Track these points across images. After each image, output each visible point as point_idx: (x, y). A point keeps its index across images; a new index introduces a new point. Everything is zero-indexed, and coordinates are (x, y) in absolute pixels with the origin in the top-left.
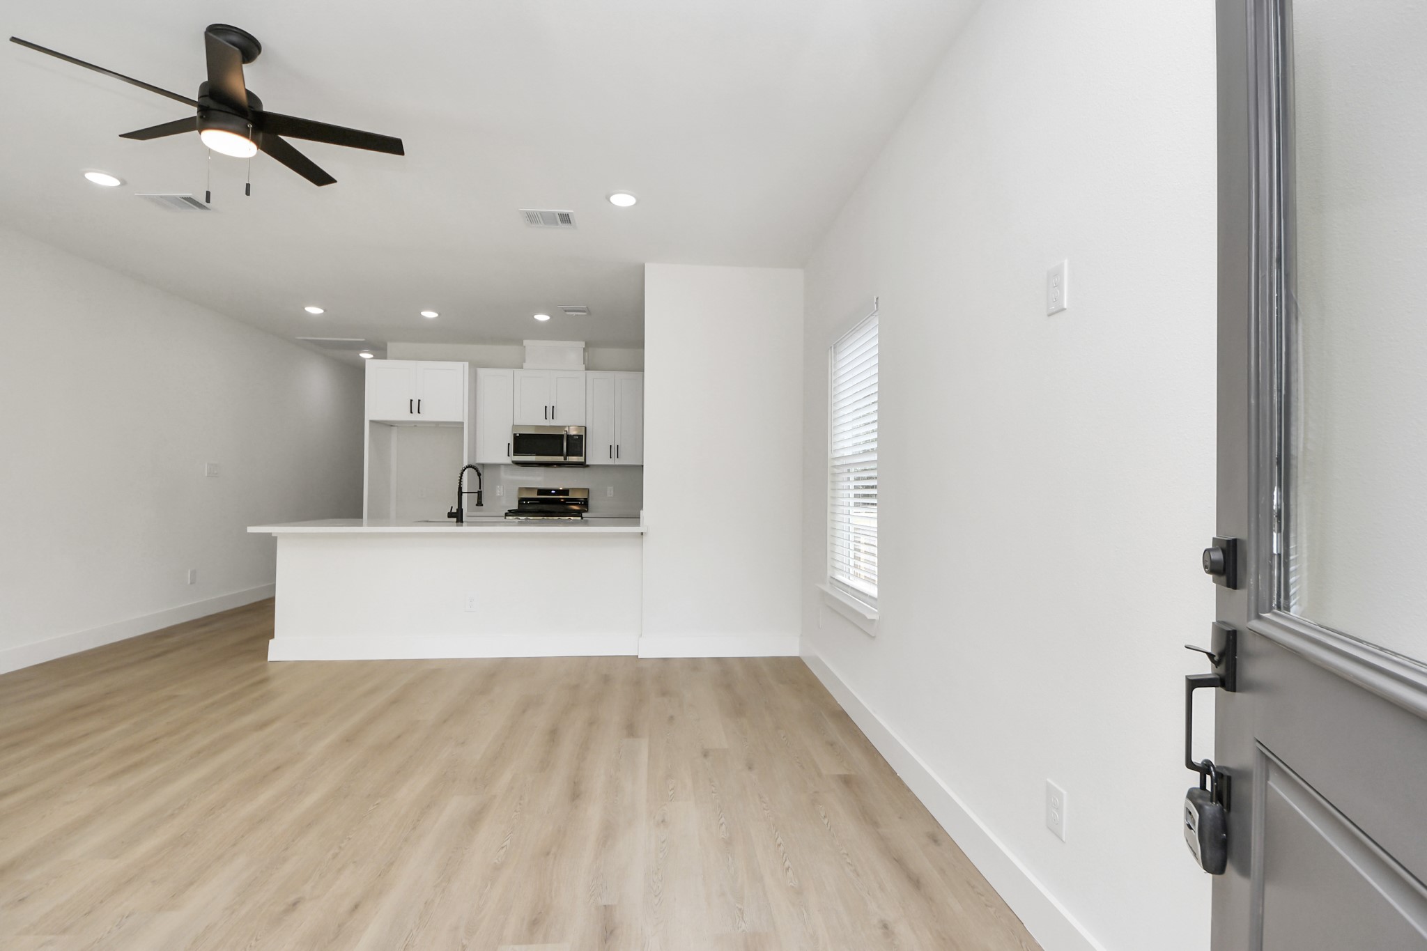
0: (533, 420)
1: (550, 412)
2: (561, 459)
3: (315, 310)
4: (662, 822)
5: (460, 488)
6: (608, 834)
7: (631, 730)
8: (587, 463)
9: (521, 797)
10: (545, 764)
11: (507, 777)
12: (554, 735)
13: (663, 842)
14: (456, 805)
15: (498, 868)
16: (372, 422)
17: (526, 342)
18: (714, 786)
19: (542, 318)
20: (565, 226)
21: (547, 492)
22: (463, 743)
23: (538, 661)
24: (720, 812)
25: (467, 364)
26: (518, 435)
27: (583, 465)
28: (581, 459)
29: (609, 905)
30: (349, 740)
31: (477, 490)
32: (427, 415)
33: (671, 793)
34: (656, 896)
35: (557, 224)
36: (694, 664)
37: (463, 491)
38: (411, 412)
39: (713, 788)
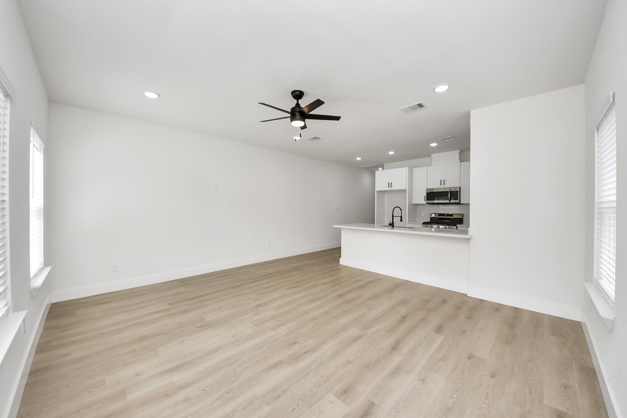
0: (436, 186)
1: (443, 182)
2: (448, 201)
3: (359, 159)
4: (423, 380)
5: (393, 215)
6: (396, 372)
7: (439, 329)
8: (461, 203)
9: (375, 339)
10: (392, 330)
11: (375, 329)
12: (404, 318)
13: (416, 389)
14: (354, 331)
15: (349, 362)
16: (377, 191)
17: (432, 155)
18: (463, 376)
19: (434, 145)
20: (422, 108)
21: (443, 215)
22: (370, 309)
23: (418, 285)
24: (457, 391)
25: (408, 168)
26: (428, 192)
27: (459, 204)
28: (458, 201)
29: (374, 403)
30: (341, 296)
31: (401, 215)
32: (394, 188)
33: (437, 368)
34: (395, 412)
35: (418, 109)
36: (498, 308)
37: (394, 216)
38: (389, 187)
39: (462, 377)
